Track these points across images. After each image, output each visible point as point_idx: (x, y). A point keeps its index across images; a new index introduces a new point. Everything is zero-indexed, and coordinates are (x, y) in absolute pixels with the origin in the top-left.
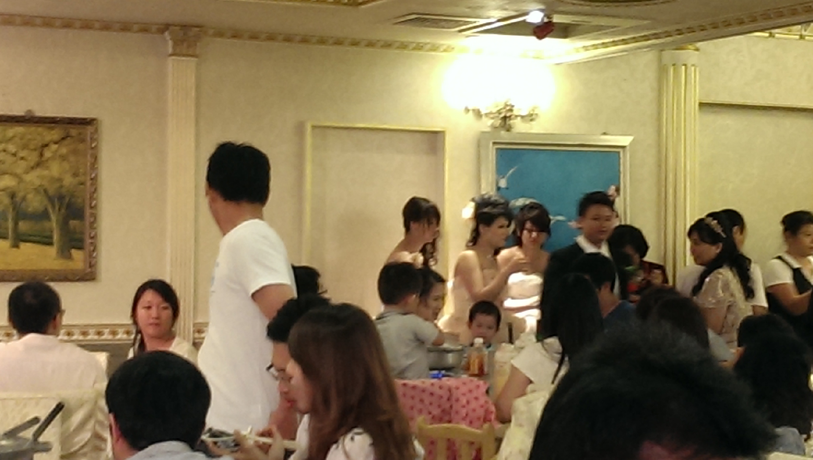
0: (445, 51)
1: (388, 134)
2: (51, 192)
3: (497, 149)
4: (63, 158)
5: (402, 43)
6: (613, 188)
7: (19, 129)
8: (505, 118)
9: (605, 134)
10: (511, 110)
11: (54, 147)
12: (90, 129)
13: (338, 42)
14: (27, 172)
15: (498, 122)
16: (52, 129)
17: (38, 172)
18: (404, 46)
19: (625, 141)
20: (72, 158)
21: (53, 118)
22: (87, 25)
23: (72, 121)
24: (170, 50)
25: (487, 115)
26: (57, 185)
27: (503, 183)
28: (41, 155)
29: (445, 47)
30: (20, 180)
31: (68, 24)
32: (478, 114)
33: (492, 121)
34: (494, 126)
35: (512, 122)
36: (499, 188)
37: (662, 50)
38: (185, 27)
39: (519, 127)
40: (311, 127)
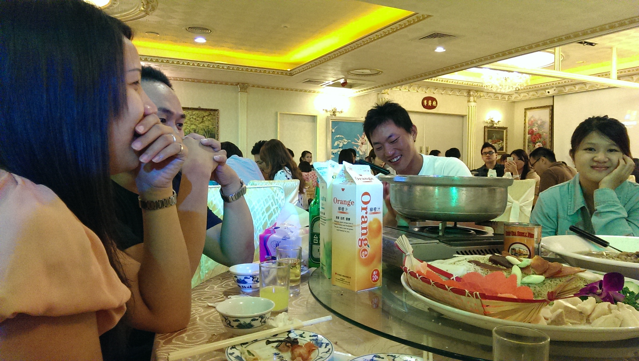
0: (317, 93)
1: (301, 116)
2: (206, 130)
3: (332, 121)
4: (209, 120)
5: (305, 90)
7: (197, 112)
8: (334, 112)
10: (336, 110)
11: (206, 117)
12: (217, 112)
13: (287, 90)
14: (199, 124)
15: (332, 113)
16: (206, 112)
17: (202, 124)
18: (306, 91)
20: (212, 120)
21: (206, 109)
22: (216, 83)
23: (211, 110)
24: (239, 90)
25: (329, 111)
26: (207, 128)
27: (333, 131)
28: (203, 119)
30: (197, 126)
31: (210, 82)
32: (327, 111)
33: (330, 113)
34: (331, 115)
35: (336, 113)
36: (332, 132)
37: (378, 94)
38: (243, 84)
39: (338, 115)
40: (280, 114)
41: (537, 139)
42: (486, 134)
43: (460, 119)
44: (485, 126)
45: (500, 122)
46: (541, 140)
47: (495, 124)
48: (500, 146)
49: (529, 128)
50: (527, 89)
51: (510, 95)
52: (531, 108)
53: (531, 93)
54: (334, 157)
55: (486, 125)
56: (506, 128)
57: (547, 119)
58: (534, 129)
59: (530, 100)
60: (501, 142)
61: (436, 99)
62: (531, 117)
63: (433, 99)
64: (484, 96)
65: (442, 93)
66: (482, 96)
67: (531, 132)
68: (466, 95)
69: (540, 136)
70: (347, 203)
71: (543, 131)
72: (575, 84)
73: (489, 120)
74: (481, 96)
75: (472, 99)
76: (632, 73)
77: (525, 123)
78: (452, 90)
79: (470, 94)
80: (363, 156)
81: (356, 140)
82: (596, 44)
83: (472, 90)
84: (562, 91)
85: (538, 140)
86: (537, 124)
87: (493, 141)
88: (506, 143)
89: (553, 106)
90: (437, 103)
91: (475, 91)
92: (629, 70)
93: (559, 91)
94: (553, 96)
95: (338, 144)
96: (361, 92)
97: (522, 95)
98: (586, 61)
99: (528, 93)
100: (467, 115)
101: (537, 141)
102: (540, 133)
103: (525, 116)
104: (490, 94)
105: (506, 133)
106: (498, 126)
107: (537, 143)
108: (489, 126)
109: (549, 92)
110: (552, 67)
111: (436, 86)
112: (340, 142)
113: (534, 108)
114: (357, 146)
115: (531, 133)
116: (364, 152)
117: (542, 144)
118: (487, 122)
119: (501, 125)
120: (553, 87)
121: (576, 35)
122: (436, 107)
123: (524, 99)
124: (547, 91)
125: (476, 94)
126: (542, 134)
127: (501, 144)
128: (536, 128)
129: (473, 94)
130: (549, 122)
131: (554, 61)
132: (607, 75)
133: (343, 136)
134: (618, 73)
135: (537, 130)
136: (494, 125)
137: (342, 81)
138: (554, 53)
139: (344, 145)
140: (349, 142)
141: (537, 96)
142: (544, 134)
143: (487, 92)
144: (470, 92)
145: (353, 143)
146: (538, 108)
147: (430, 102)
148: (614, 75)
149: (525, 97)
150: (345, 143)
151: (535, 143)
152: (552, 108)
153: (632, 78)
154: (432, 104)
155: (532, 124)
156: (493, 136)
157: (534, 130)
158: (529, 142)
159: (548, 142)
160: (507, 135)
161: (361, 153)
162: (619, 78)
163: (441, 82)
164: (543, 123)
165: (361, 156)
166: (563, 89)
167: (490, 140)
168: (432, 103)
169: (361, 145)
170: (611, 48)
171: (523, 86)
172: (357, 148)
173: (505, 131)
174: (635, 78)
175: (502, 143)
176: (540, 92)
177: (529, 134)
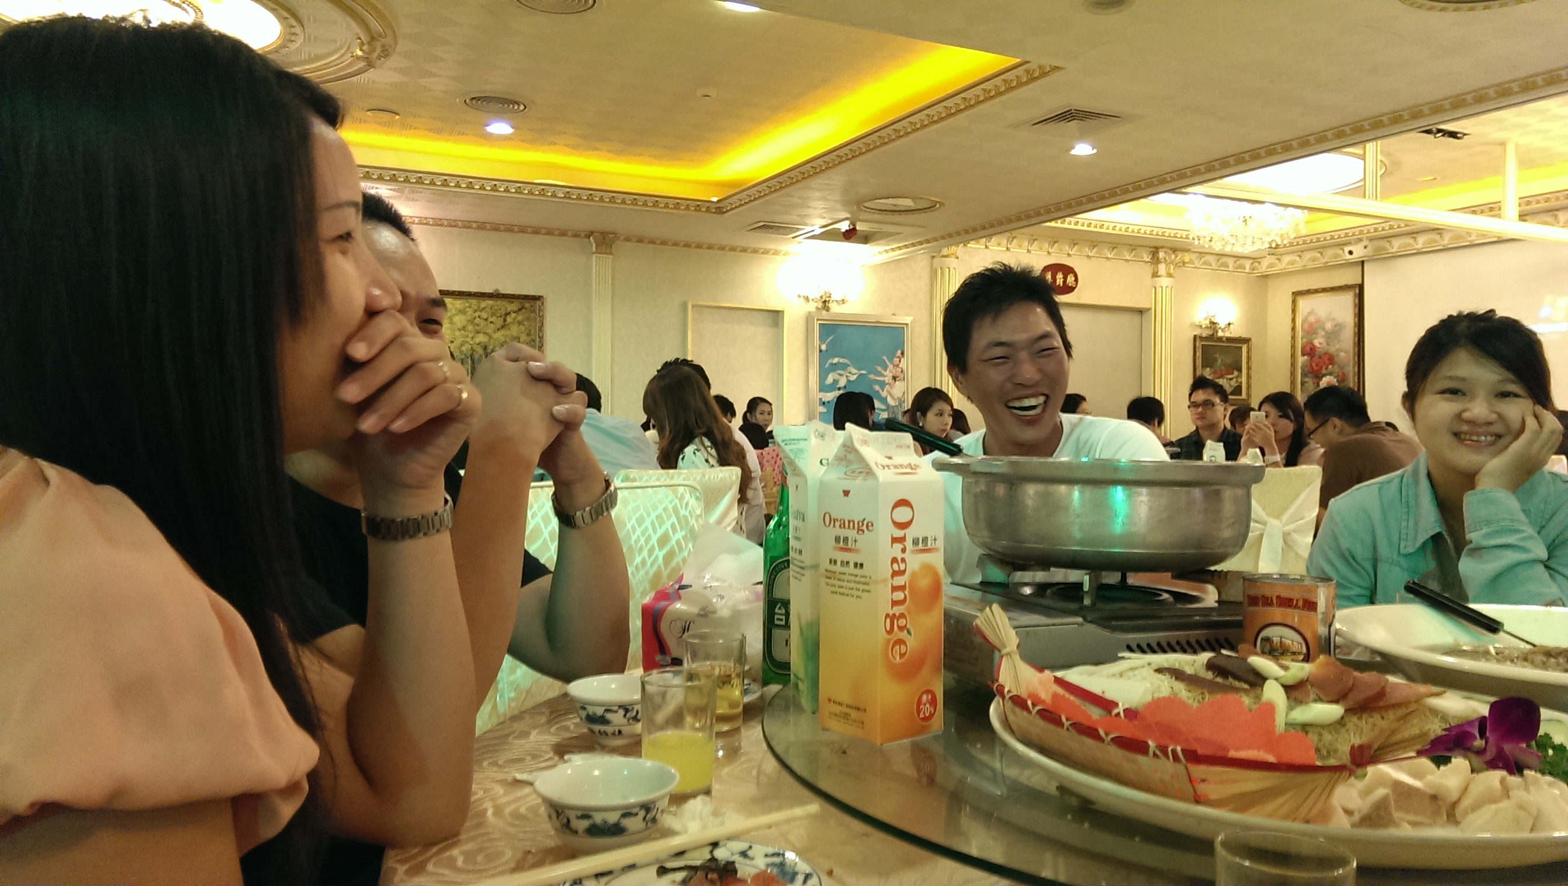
0: (784, 255)
1: (745, 312)
3: (820, 324)
4: (520, 323)
5: (754, 249)
6: (899, 352)
7: (490, 302)
8: (825, 301)
9: (894, 315)
10: (830, 297)
11: (513, 315)
12: (538, 303)
13: (711, 247)
14: (495, 332)
15: (820, 305)
16: (512, 303)
17: (502, 332)
18: (755, 251)
19: (908, 320)
20: (526, 323)
21: (513, 295)
22: (536, 231)
23: (526, 298)
24: (594, 250)
25: (813, 300)
27: (824, 347)
28: (505, 320)
29: (784, 252)
30: (490, 337)
31: (523, 230)
32: (807, 299)
33: (816, 304)
34: (818, 308)
35: (830, 305)
36: (821, 351)
37: (933, 257)
38: (604, 234)
39: (835, 308)
40: (692, 306)
41: (1324, 368)
42: (1199, 354)
43: (1136, 318)
44: (1195, 337)
45: (1231, 326)
46: (1336, 369)
47: (1220, 331)
48: (1233, 383)
49: (1304, 340)
50: (1298, 244)
51: (1255, 259)
52: (1308, 292)
53: (1308, 256)
54: (825, 411)
55: (1197, 332)
56: (1247, 341)
57: (1348, 318)
58: (1316, 343)
59: (1304, 271)
60: (1236, 373)
61: (1076, 270)
62: (1310, 313)
63: (1067, 270)
64: (1191, 262)
65: (1090, 254)
66: (1187, 263)
67: (1308, 349)
68: (1149, 260)
69: (1331, 359)
70: (856, 526)
71: (1337, 347)
72: (1415, 231)
73: (1206, 319)
74: (1184, 263)
75: (1162, 268)
76: (1553, 204)
77: (1293, 329)
78: (1114, 248)
79: (1158, 258)
80: (895, 409)
81: (879, 369)
82: (1465, 135)
83: (1162, 247)
84: (1384, 248)
85: (1327, 368)
86: (1324, 329)
87: (1214, 373)
88: (1249, 377)
89: (1361, 287)
90: (1076, 280)
91: (1171, 249)
92: (1547, 197)
93: (1378, 250)
94: (1363, 262)
95: (834, 380)
96: (892, 254)
97: (1286, 259)
98: (1440, 177)
99: (1300, 253)
100: (1150, 309)
101: (1324, 372)
102: (1330, 351)
103: (1294, 311)
104: (1208, 258)
105: (1248, 352)
106: (1227, 334)
107: (1325, 375)
108: (1204, 335)
109: (1351, 253)
110: (1359, 191)
111: (1076, 239)
112: (841, 375)
113: (1316, 291)
114: (883, 384)
115: (1310, 351)
116: (899, 399)
117: (1335, 380)
118: (1201, 326)
119: (1235, 332)
120: (1360, 240)
121: (1416, 114)
122: (1075, 288)
123: (1291, 268)
124: (1347, 249)
125: (1173, 257)
126: (1335, 354)
127: (1235, 380)
128: (1322, 340)
129: (1165, 259)
130: (1352, 325)
131: (1362, 177)
132: (1492, 209)
133: (846, 361)
134: (1520, 205)
135: (1325, 344)
136: (1217, 332)
137: (844, 226)
138: (1363, 157)
139: (849, 381)
140: (861, 374)
141: (1323, 261)
142: (1342, 354)
143: (1201, 253)
144: (1158, 253)
145: (872, 376)
146: (1324, 290)
147: (1060, 277)
148: (1511, 209)
149: (1293, 264)
150: (853, 378)
151: (1318, 377)
152: (1359, 291)
153: (1556, 216)
154: (1065, 282)
155: (1311, 331)
156: (1216, 360)
157: (1317, 345)
158: (1304, 375)
159: (1351, 374)
160: (1249, 358)
161: (891, 402)
162: (1523, 217)
163: (1085, 228)
164: (1339, 328)
165: (891, 410)
166: (1387, 245)
167: (1208, 369)
168: (1065, 278)
169: (891, 381)
170: (1503, 144)
171: (1288, 236)
172: (883, 390)
173: (1244, 348)
174: (1562, 216)
175: (1237, 377)
176: (1330, 252)
177: (1303, 354)
